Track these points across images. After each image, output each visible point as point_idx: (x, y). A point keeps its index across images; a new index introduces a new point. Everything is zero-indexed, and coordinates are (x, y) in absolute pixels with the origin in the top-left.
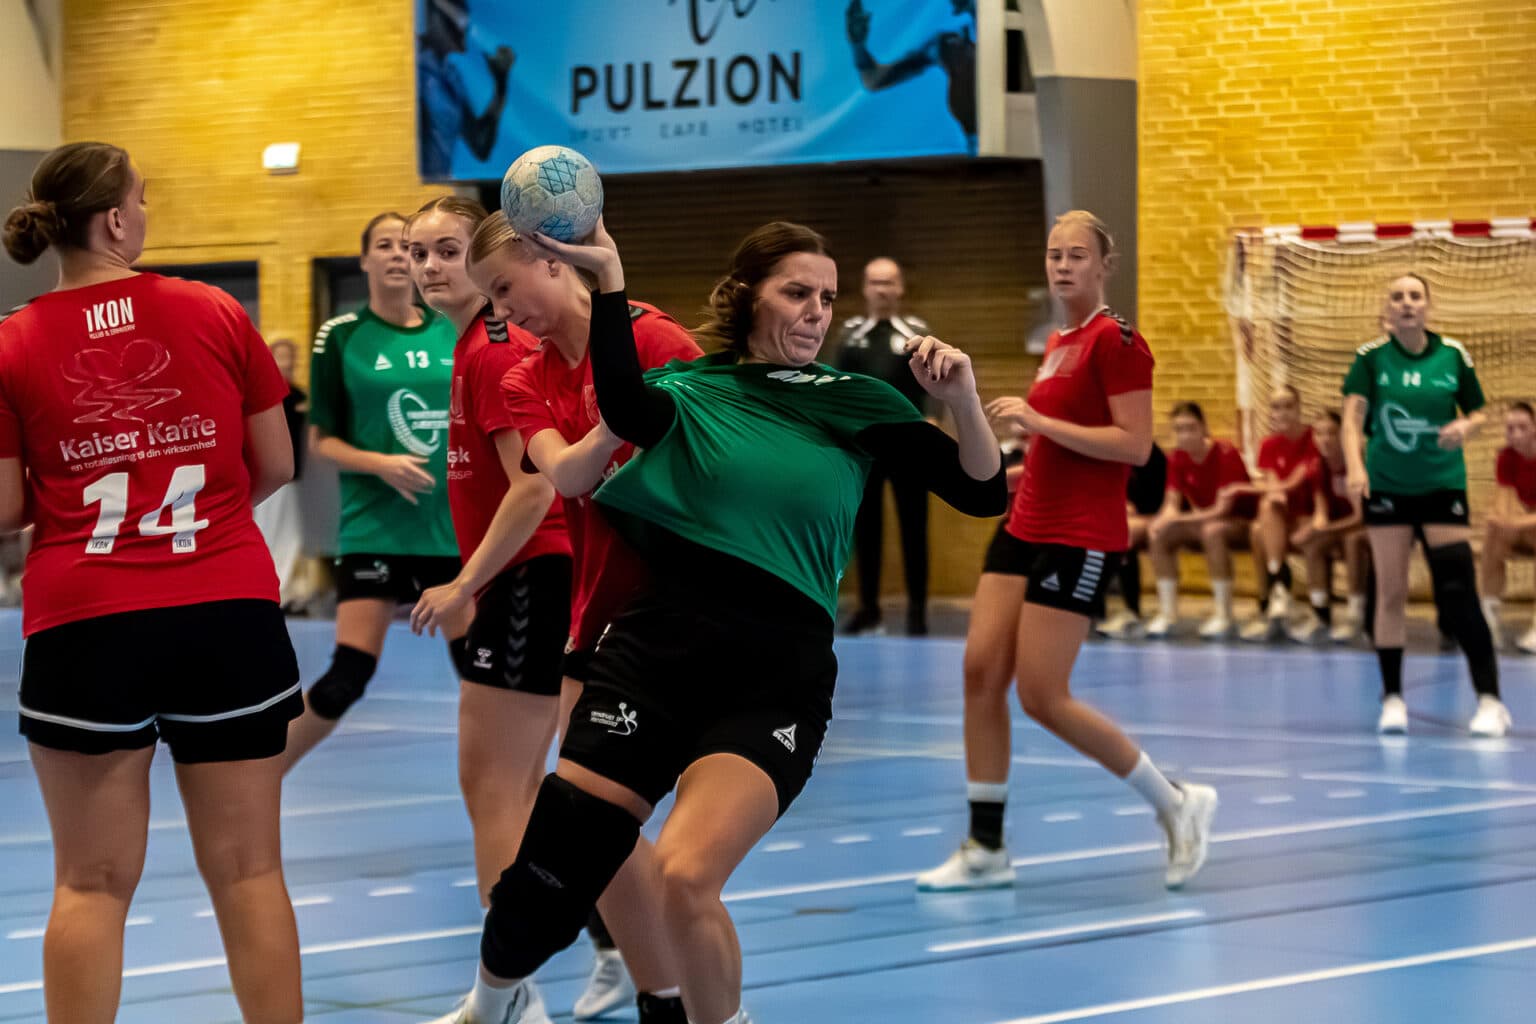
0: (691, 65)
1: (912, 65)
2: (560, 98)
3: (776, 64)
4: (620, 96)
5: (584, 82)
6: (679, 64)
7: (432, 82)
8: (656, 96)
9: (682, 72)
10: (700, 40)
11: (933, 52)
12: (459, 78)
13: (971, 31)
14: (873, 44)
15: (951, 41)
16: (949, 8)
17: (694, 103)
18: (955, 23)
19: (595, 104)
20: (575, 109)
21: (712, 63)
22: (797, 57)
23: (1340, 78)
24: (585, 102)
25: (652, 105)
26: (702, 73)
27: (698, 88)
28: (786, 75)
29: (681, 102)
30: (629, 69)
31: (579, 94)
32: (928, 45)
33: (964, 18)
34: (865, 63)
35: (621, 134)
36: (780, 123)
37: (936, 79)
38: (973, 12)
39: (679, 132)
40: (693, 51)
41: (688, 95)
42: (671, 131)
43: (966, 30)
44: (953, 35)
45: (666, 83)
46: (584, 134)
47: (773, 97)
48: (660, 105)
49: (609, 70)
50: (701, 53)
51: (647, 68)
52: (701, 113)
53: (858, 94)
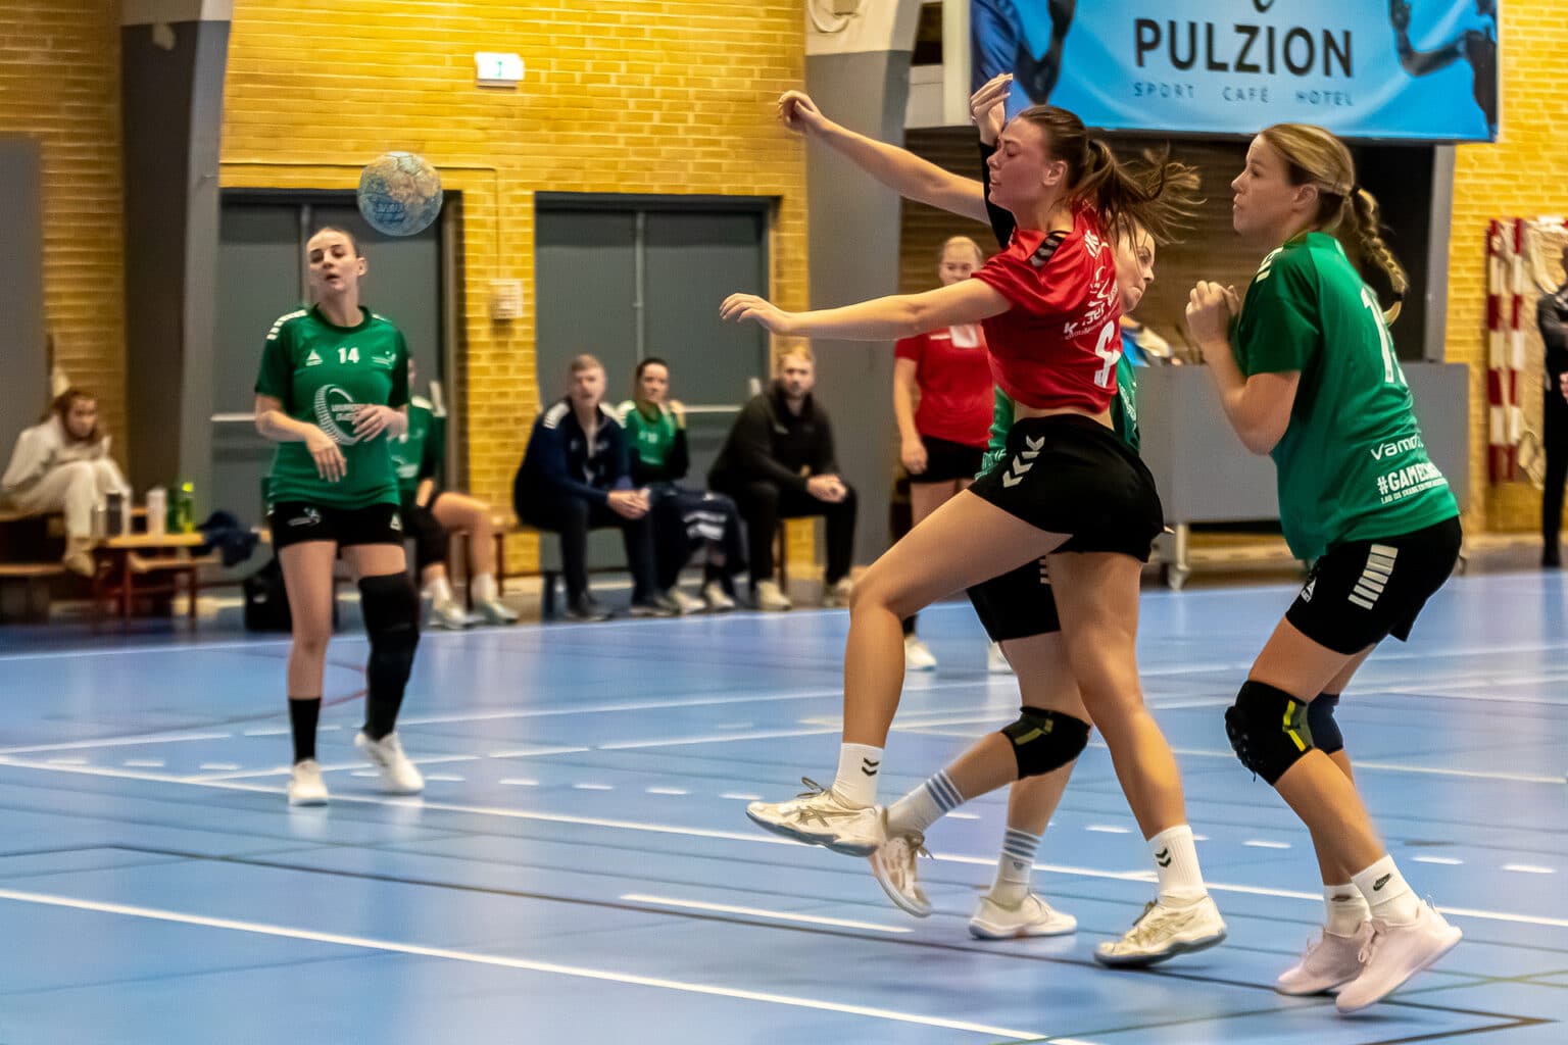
0: (1252, 31)
1: (1444, 56)
2: (1123, 48)
3: (1328, 38)
4: (1183, 54)
5: (1147, 35)
6: (1240, 29)
7: (985, 15)
8: (1218, 58)
9: (1245, 37)
10: (1261, 8)
11: (1461, 47)
12: (1015, 15)
13: (1493, 31)
14: (1411, 33)
15: (1473, 37)
16: (1474, 8)
17: (1255, 69)
18: (1480, 22)
19: (1159, 58)
20: (1140, 62)
21: (1271, 31)
22: (1347, 35)
23: (1527, 95)
24: (1147, 55)
25: (1214, 66)
26: (1261, 40)
27: (1259, 54)
28: (1339, 52)
29: (1242, 67)
30: (1193, 27)
31: (1142, 47)
32: (1457, 41)
33: (1486, 19)
34: (1406, 51)
35: (1185, 91)
36: (1332, 97)
37: (1462, 71)
38: (1494, 16)
39: (1240, 95)
40: (1253, 18)
41: (1249, 61)
42: (1232, 94)
43: (1488, 29)
44: (1476, 33)
45: (1228, 47)
46: (1151, 88)
47: (1327, 71)
48: (1223, 67)
49: (1173, 25)
50: (1261, 21)
51: (1210, 28)
52: (1262, 79)
53: (1400, 78)
